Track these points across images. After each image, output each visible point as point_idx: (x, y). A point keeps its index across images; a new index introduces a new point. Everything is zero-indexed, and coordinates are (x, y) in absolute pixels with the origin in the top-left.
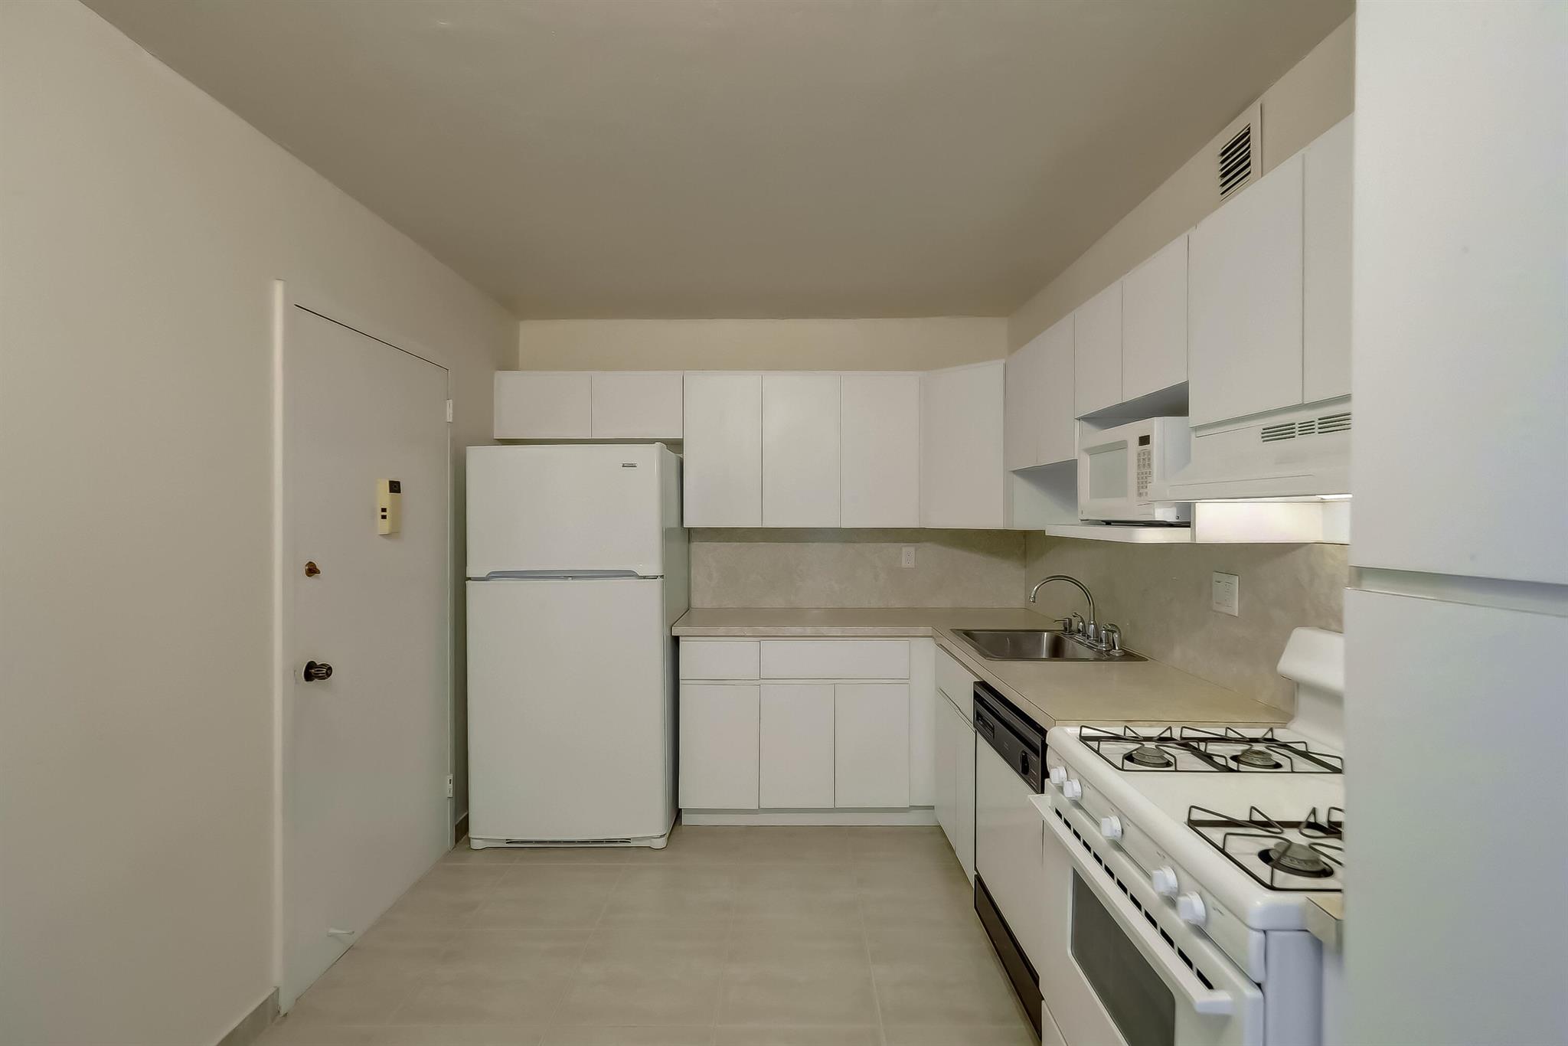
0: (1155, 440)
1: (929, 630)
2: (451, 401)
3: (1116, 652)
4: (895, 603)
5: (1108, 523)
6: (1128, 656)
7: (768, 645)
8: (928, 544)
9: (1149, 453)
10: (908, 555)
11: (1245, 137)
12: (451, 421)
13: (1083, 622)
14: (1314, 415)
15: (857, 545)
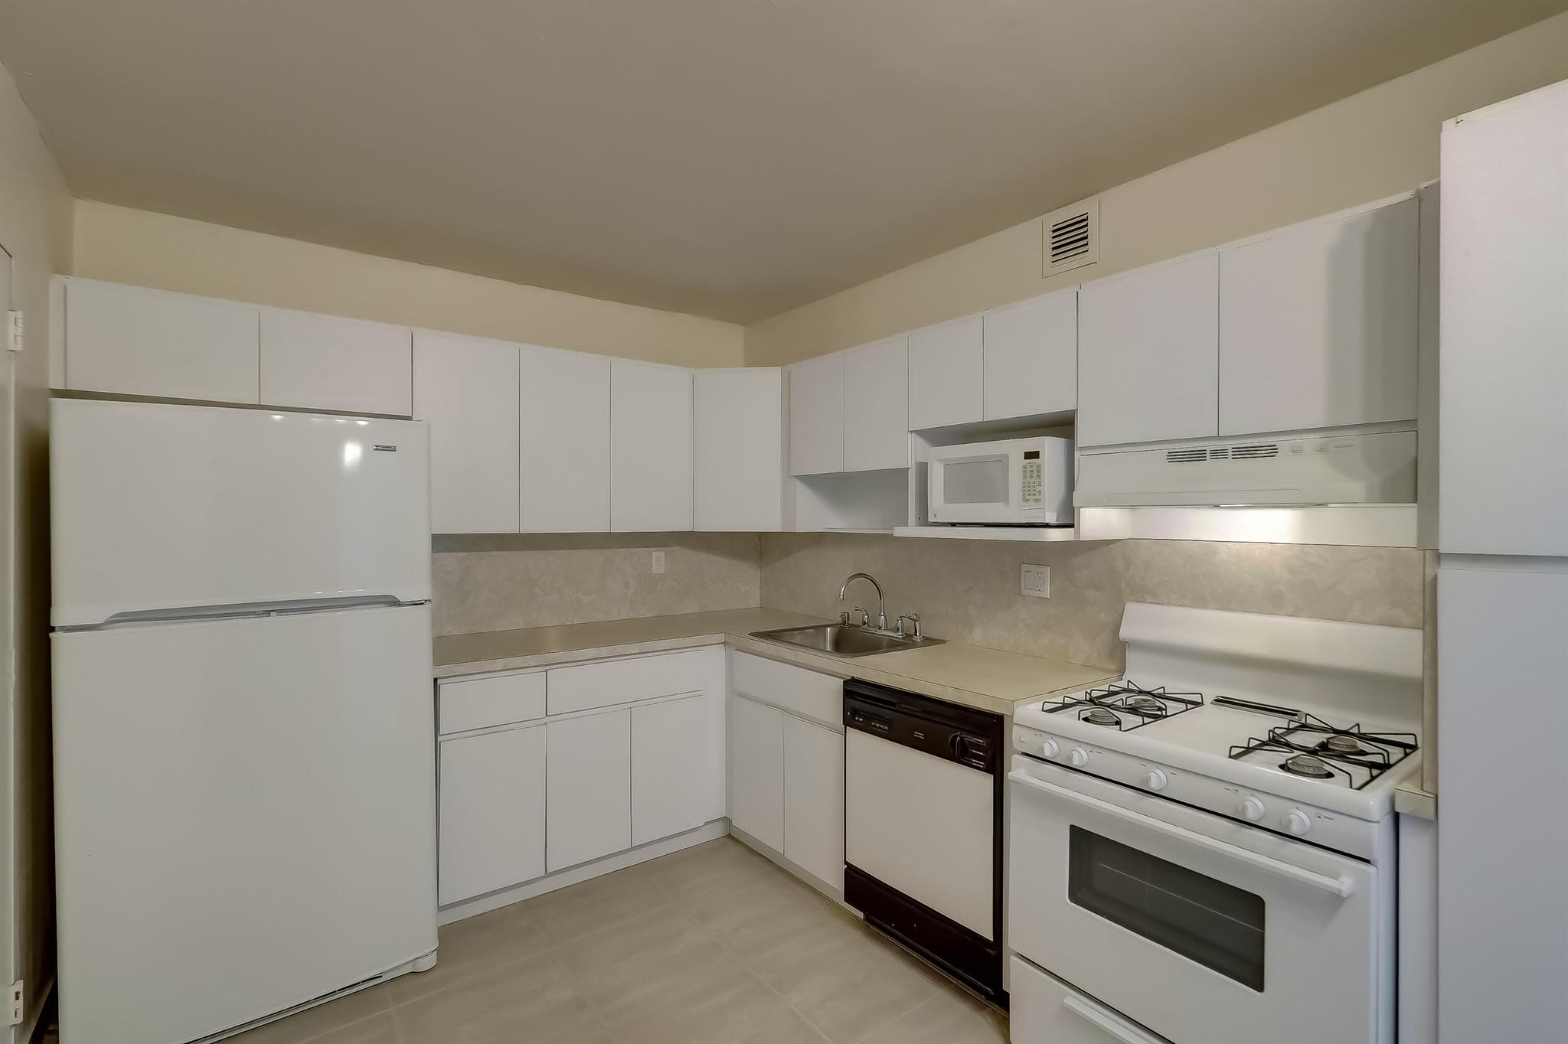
0: (1045, 455)
1: (721, 637)
2: (19, 314)
3: (918, 638)
4: (646, 612)
5: (953, 525)
6: (929, 641)
7: (555, 674)
8: (676, 548)
9: (1039, 466)
10: (658, 560)
11: (1082, 221)
12: (19, 348)
13: (867, 615)
14: (1229, 445)
15: (607, 552)
